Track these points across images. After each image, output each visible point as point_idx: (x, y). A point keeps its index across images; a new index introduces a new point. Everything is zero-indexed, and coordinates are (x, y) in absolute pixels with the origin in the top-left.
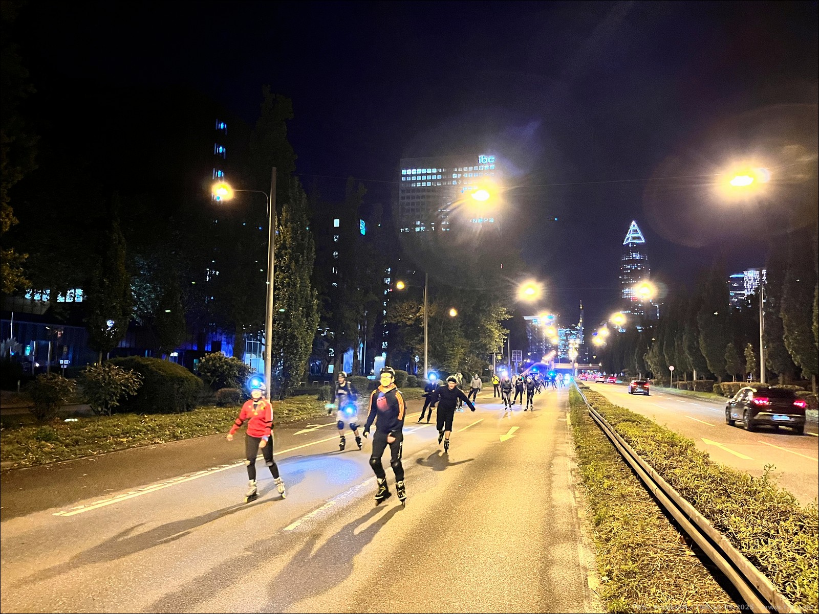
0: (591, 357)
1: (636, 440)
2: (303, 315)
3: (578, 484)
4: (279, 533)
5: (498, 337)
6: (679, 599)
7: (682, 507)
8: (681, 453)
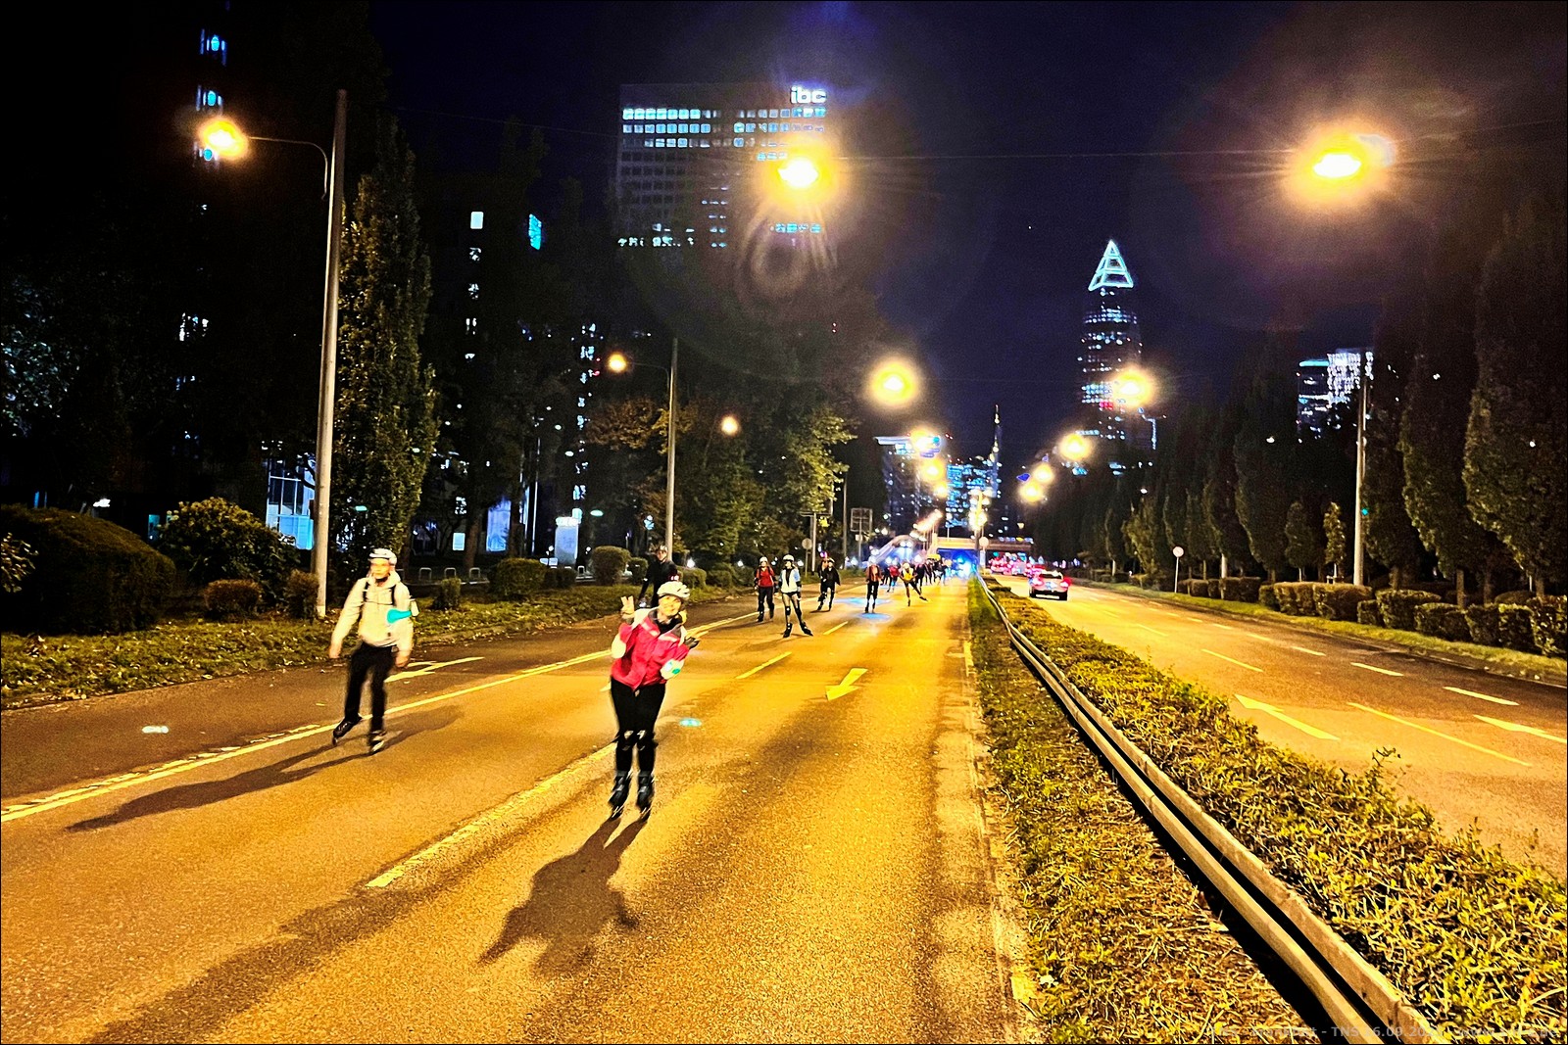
0: (1012, 524)
1: (1112, 698)
2: (402, 422)
3: (991, 789)
4: (355, 894)
5: (824, 480)
6: (1198, 1020)
7: (1206, 834)
8: (1202, 724)
